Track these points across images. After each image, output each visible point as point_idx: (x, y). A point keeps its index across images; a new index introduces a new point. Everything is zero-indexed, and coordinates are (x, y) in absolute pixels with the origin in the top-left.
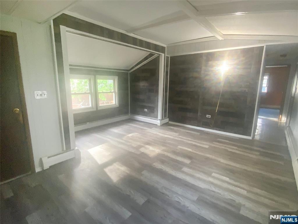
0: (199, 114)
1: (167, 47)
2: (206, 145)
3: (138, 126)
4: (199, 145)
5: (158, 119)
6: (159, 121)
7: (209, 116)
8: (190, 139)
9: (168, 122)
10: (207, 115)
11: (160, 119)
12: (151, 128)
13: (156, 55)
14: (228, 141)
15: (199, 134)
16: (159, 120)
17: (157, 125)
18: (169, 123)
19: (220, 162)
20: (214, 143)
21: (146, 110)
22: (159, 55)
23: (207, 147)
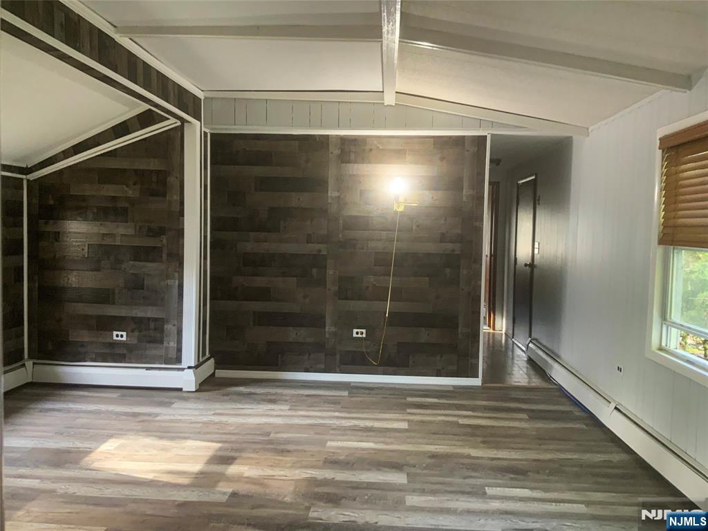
0: (329, 328)
1: (206, 98)
2: (396, 421)
3: (103, 407)
4: (377, 424)
5: (184, 365)
6: (191, 371)
7: (362, 333)
8: (337, 414)
9: (213, 374)
10: (355, 331)
11: (193, 365)
12: (167, 404)
13: (172, 120)
14: (436, 400)
15: (346, 393)
16: (189, 368)
17: (180, 390)
18: (217, 375)
19: (469, 457)
20: (408, 411)
21: (120, 336)
22: (179, 123)
23: (404, 425)
